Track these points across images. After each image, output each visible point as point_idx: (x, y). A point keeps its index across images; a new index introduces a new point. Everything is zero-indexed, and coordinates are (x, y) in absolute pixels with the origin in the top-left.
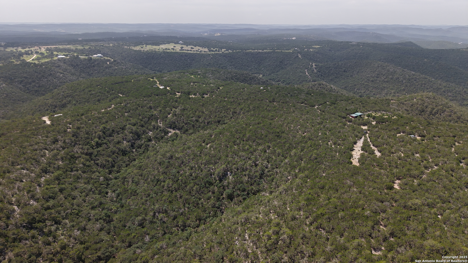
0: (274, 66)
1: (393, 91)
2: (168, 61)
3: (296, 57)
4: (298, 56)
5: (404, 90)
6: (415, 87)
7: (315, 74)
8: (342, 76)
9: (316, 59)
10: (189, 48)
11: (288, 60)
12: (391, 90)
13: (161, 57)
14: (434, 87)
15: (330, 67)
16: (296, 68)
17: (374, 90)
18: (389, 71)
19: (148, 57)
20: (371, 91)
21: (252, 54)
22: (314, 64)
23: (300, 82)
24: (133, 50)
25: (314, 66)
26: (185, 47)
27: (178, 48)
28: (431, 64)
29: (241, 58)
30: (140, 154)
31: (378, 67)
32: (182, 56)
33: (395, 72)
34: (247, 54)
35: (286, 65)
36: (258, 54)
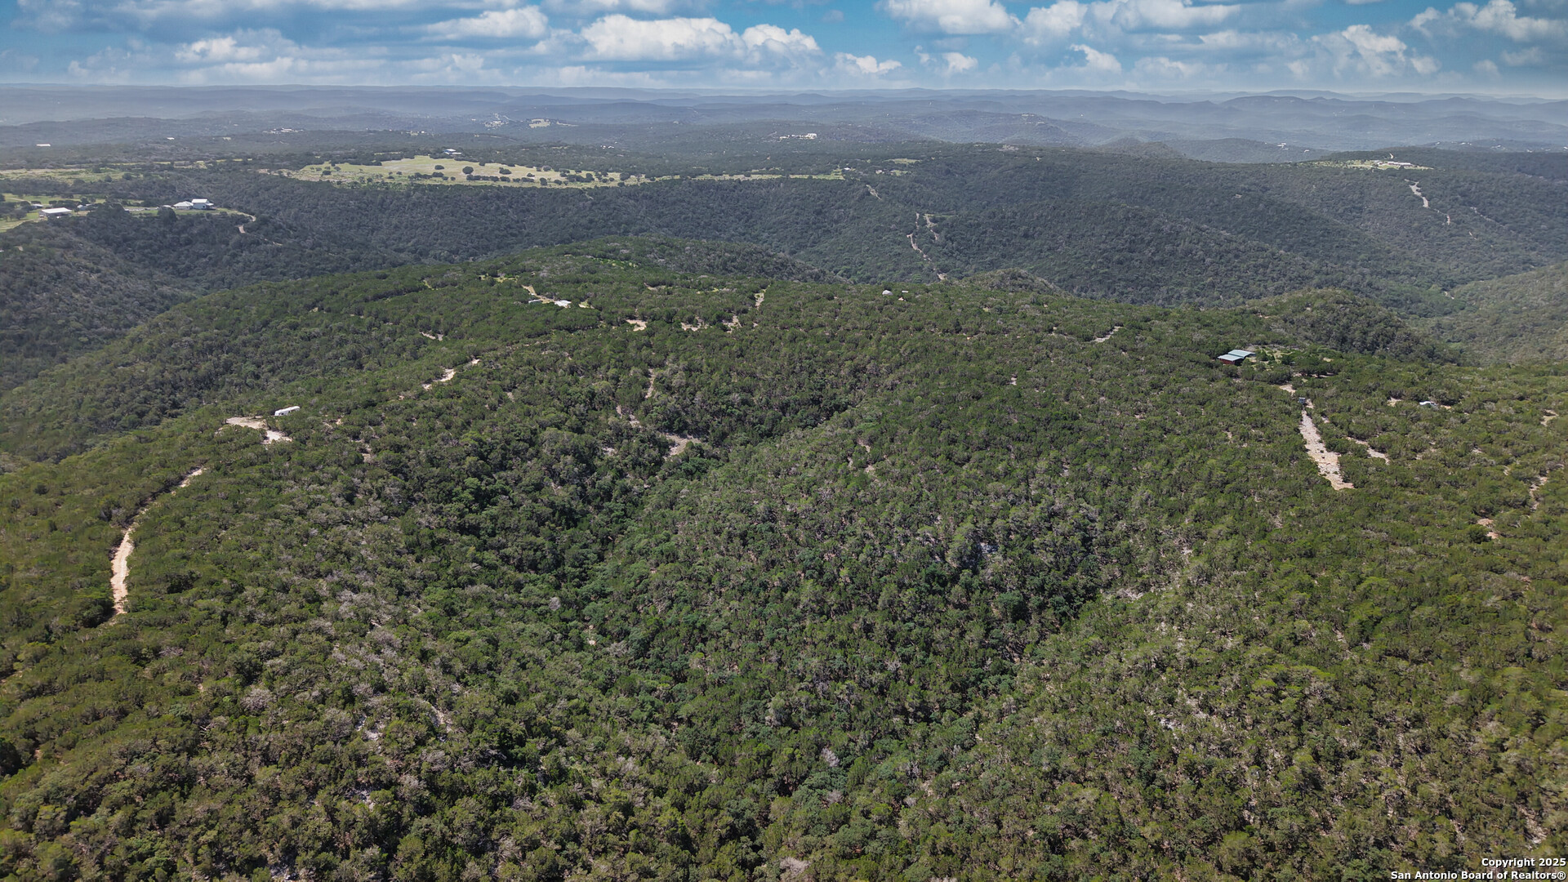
0: (798, 227)
1: (1184, 290)
2: (442, 217)
3: (862, 197)
4: (869, 194)
5: (1213, 285)
6: (1240, 277)
7: (940, 248)
8: (1020, 250)
9: (922, 201)
10: (492, 169)
11: (841, 207)
12: (1178, 288)
13: (414, 204)
14: (1289, 274)
15: (979, 225)
16: (876, 230)
17: (1130, 289)
18: (1160, 231)
19: (364, 206)
20: (1122, 293)
21: (719, 187)
22: (927, 217)
23: (903, 275)
24: (299, 182)
25: (930, 224)
26: (478, 170)
27: (454, 170)
28: (1257, 206)
29: (689, 203)
30: (618, 517)
31: (1128, 219)
32: (485, 198)
33: (1178, 233)
34: (702, 187)
35: (837, 222)
36: (735, 187)
